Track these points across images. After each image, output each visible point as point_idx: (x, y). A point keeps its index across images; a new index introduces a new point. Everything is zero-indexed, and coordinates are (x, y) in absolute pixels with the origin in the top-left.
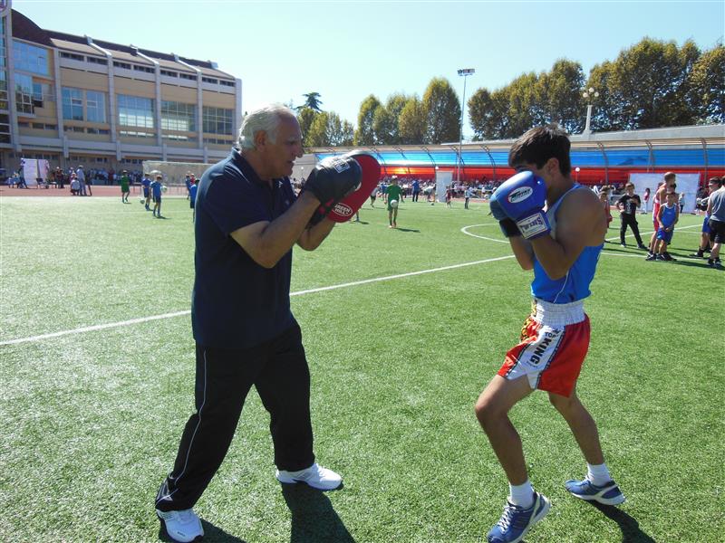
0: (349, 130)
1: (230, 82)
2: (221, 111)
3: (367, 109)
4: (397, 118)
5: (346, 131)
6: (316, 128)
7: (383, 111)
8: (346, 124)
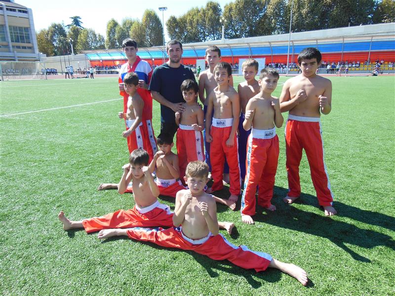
0: (102, 39)
1: (24, 11)
2: (20, 29)
3: (111, 27)
4: (128, 32)
5: (100, 40)
7: (121, 28)
8: (99, 36)
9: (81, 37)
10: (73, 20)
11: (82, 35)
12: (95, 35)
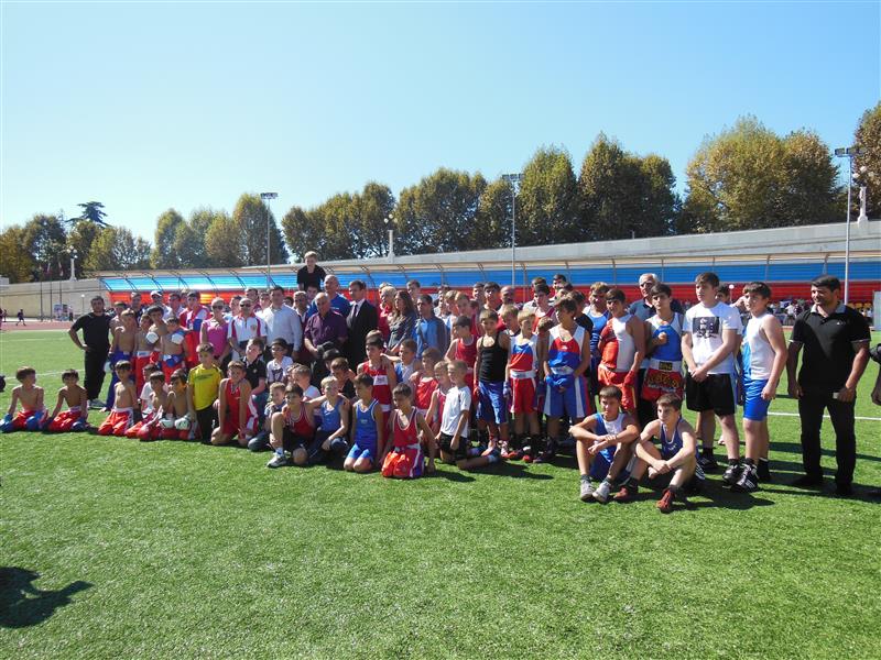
0: (145, 249)
3: (167, 226)
4: (203, 236)
5: (140, 251)
6: (100, 246)
7: (187, 228)
8: (140, 241)
9: (100, 244)
10: (84, 209)
11: (102, 239)
12: (130, 240)
